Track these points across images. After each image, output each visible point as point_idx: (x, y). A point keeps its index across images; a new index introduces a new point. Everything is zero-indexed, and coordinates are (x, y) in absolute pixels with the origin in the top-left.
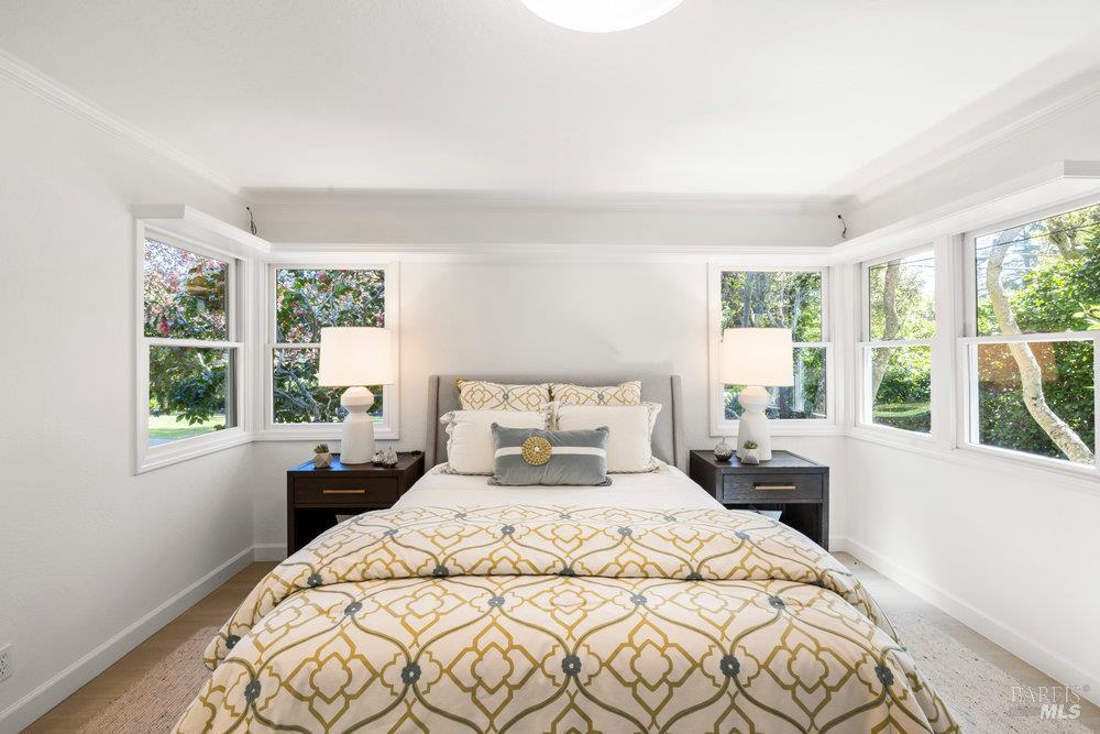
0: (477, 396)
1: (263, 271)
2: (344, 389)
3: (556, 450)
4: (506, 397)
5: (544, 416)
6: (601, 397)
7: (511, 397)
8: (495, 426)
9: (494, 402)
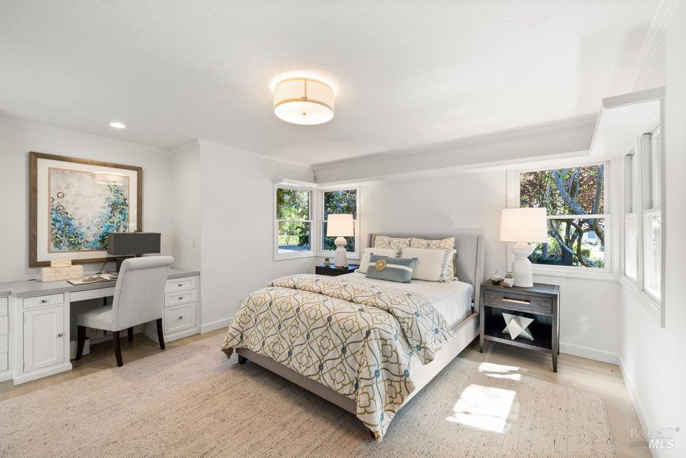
0: (379, 242)
1: (320, 193)
2: (336, 237)
3: (388, 266)
4: (389, 243)
5: (396, 251)
6: (428, 245)
7: (392, 243)
8: (372, 254)
9: (385, 245)
